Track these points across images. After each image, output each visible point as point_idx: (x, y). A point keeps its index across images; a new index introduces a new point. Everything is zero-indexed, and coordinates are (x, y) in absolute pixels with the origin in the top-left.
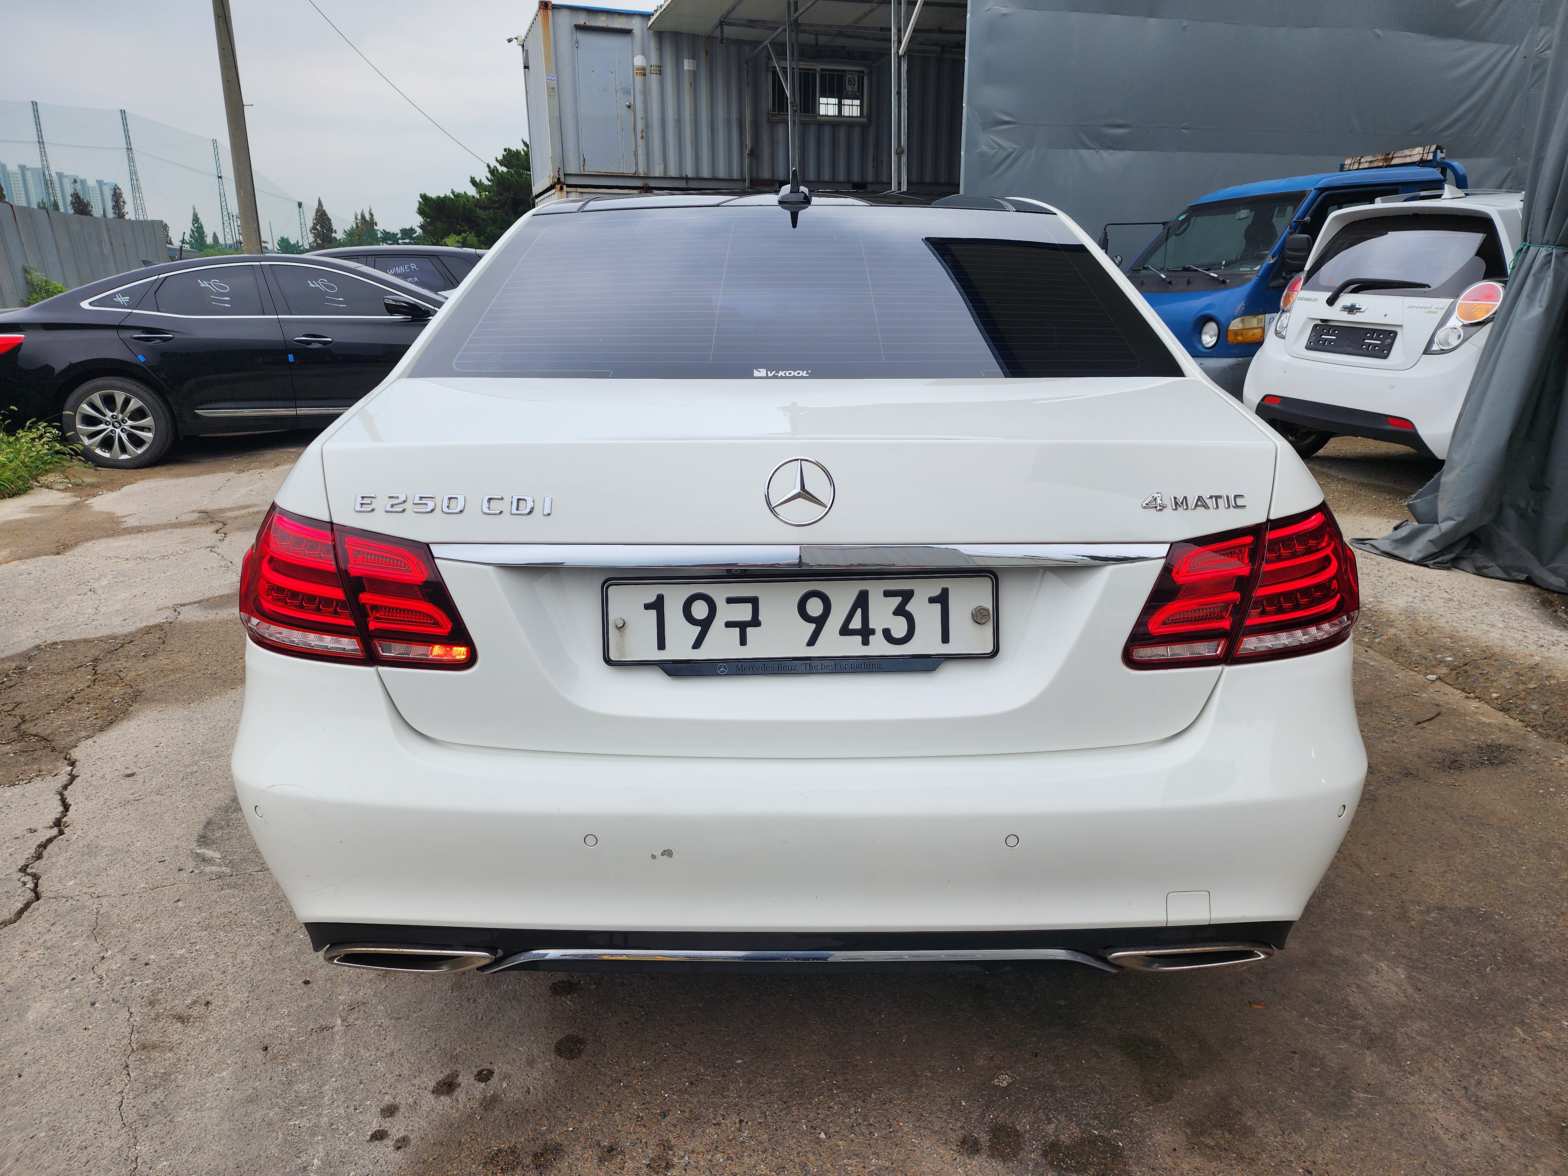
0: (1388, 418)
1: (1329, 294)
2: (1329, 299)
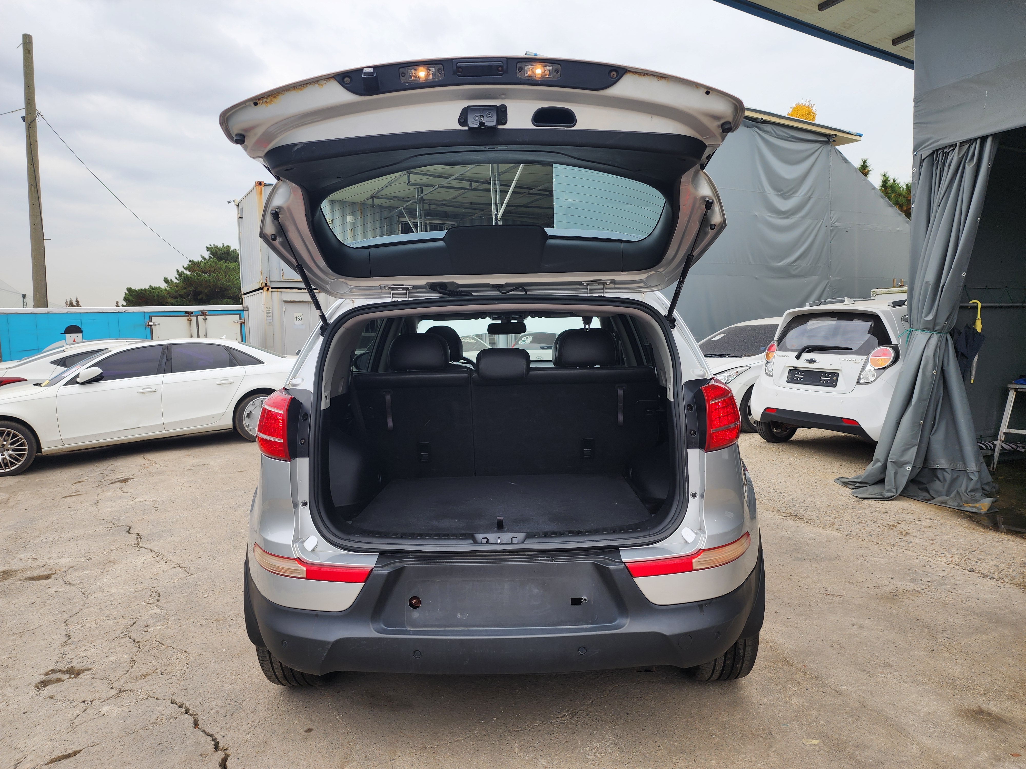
0: (843, 419)
1: (796, 354)
2: (796, 356)
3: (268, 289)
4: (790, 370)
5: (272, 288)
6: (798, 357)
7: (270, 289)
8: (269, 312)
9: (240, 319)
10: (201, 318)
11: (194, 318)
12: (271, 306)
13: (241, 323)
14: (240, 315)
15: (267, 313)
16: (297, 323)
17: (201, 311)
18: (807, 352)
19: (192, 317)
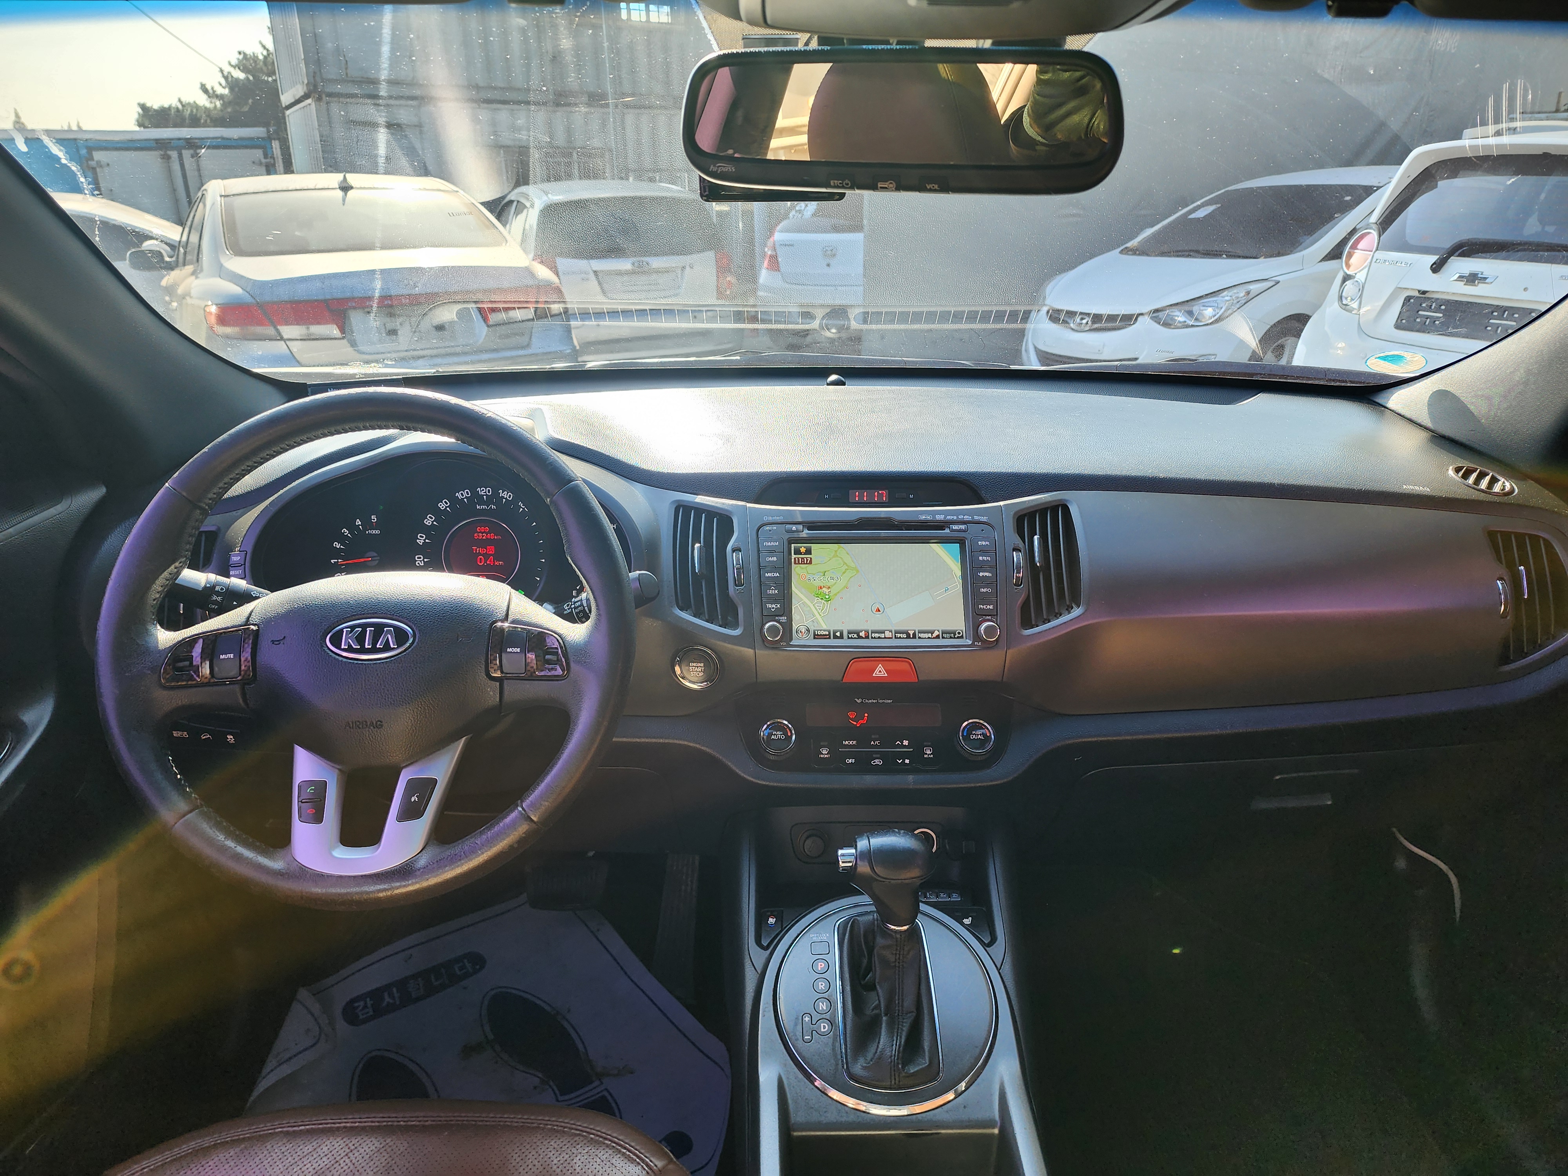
1: (1434, 258)
2: (1434, 263)
3: (319, 99)
4: (1408, 299)
5: (327, 95)
6: (1436, 268)
7: (324, 96)
9: (266, 156)
10: (186, 154)
11: (174, 154)
14: (264, 149)
17: (186, 139)
18: (1459, 255)
19: (169, 153)
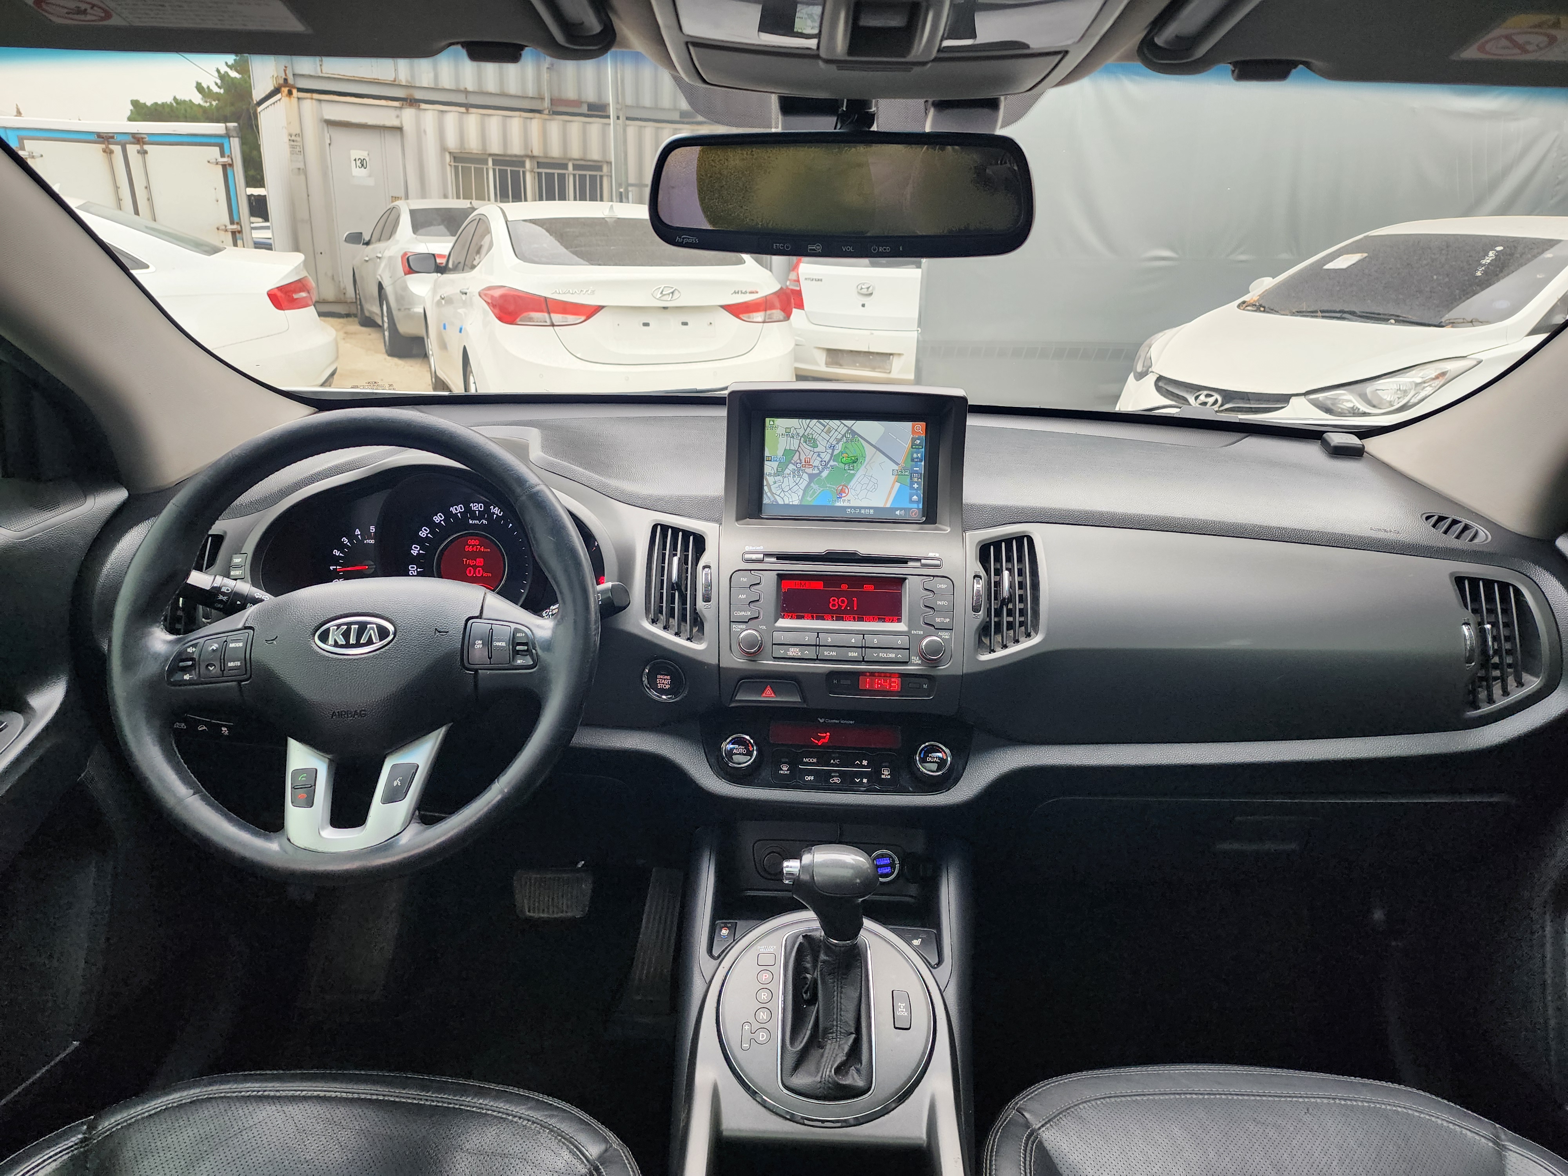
3: (290, 93)
5: (300, 90)
7: (295, 91)
8: (295, 143)
9: (222, 155)
10: (133, 150)
11: (117, 149)
12: (298, 131)
13: (224, 167)
14: (221, 147)
15: (293, 147)
16: (358, 172)
17: (133, 134)
19: (112, 147)
